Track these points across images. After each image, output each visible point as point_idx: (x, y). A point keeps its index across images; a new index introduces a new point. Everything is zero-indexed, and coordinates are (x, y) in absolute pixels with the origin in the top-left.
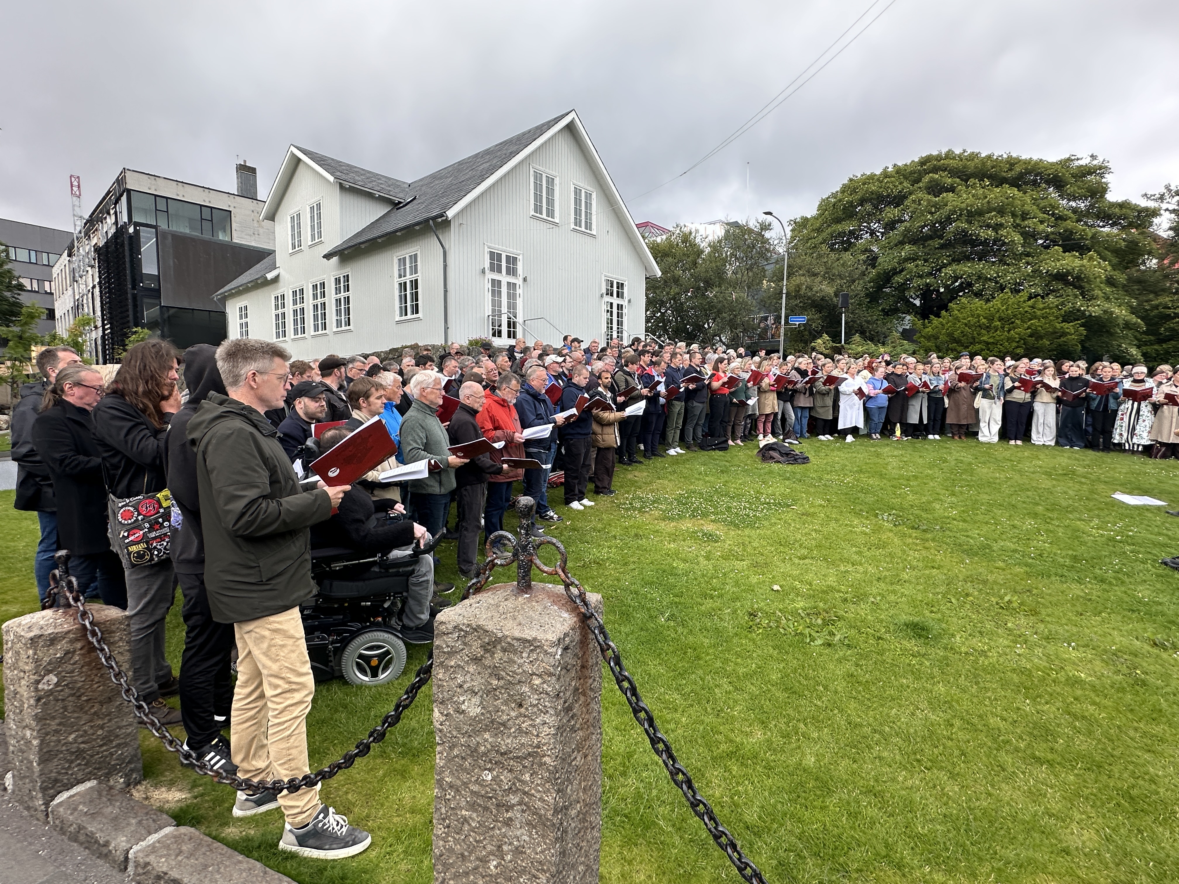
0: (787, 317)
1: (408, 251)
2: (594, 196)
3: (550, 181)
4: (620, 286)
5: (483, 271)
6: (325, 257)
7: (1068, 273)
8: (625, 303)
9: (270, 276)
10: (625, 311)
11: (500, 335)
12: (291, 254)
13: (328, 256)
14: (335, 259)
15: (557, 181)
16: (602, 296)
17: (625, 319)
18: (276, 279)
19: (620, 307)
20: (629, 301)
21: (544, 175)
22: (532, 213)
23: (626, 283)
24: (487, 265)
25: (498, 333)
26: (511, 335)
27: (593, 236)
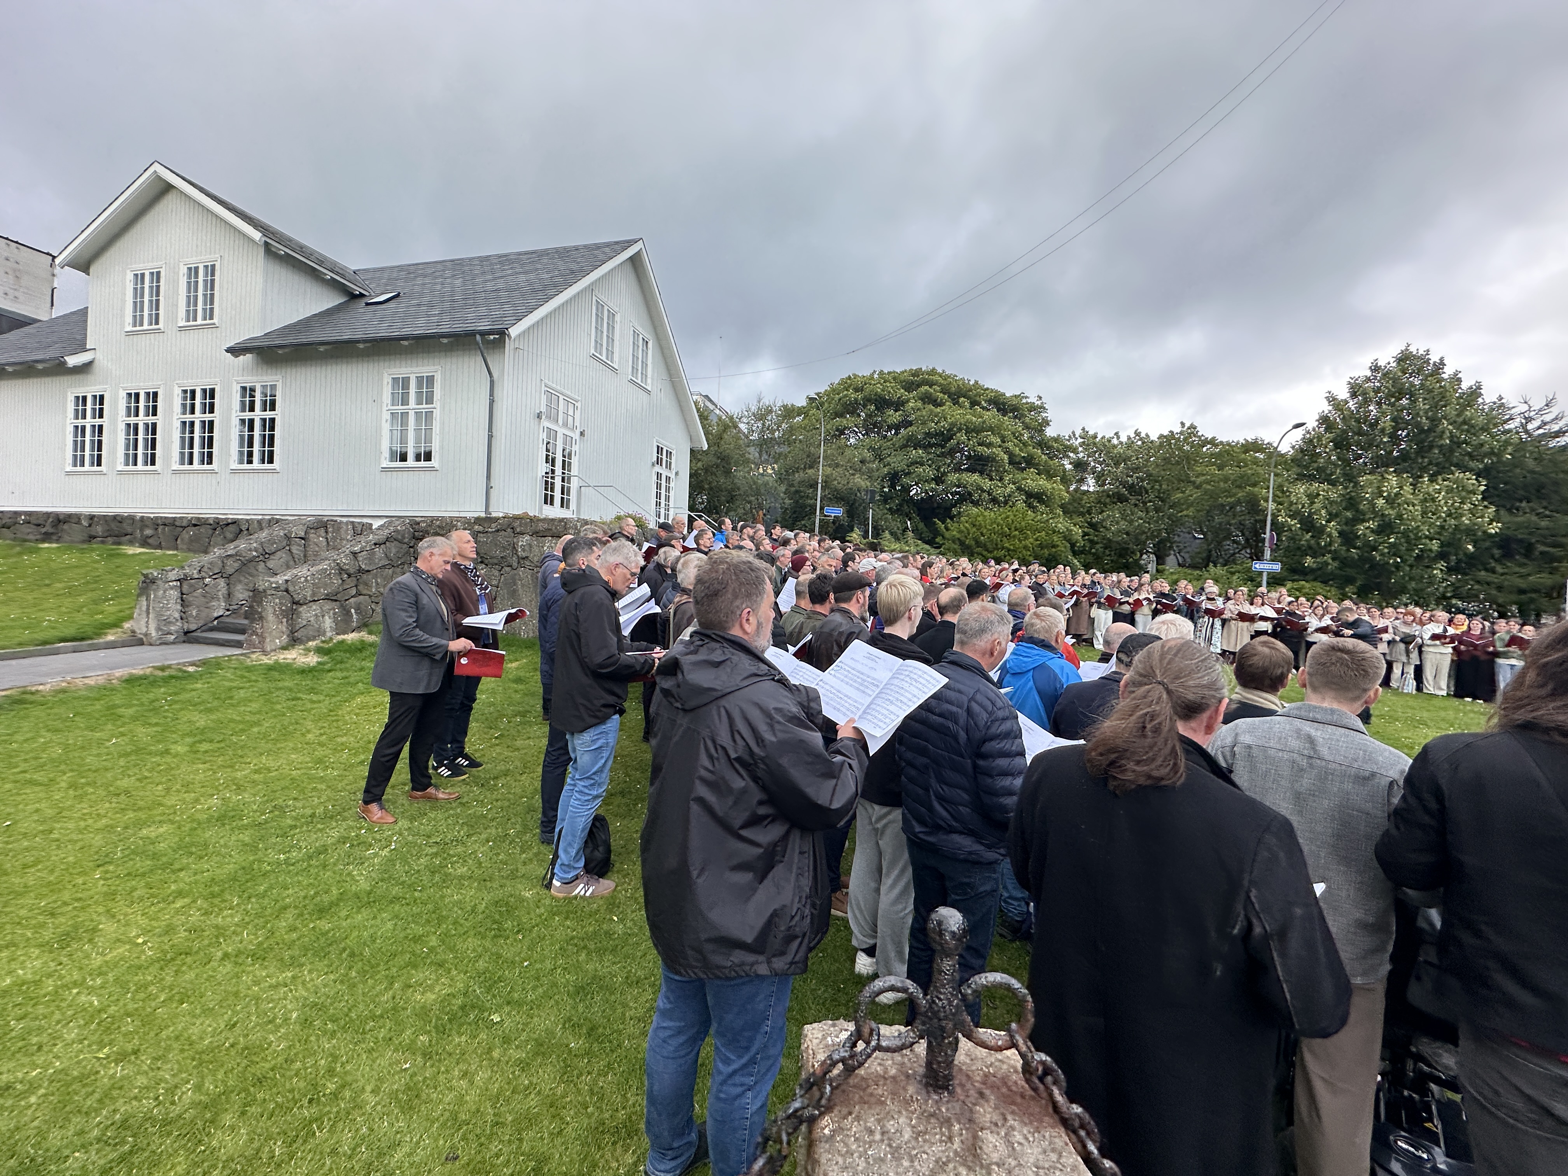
0: (822, 509)
1: (415, 369)
2: (650, 345)
3: (612, 315)
4: (668, 454)
5: (539, 416)
6: (230, 350)
7: (1044, 493)
8: (673, 476)
9: (72, 361)
10: (672, 485)
11: (552, 504)
12: (129, 334)
13: (235, 351)
14: (247, 359)
15: (618, 318)
16: (653, 465)
17: (672, 494)
18: (85, 369)
19: (668, 479)
20: (677, 474)
21: (606, 308)
22: (593, 351)
23: (674, 452)
24: (543, 409)
25: (549, 500)
26: (564, 503)
27: (648, 392)
